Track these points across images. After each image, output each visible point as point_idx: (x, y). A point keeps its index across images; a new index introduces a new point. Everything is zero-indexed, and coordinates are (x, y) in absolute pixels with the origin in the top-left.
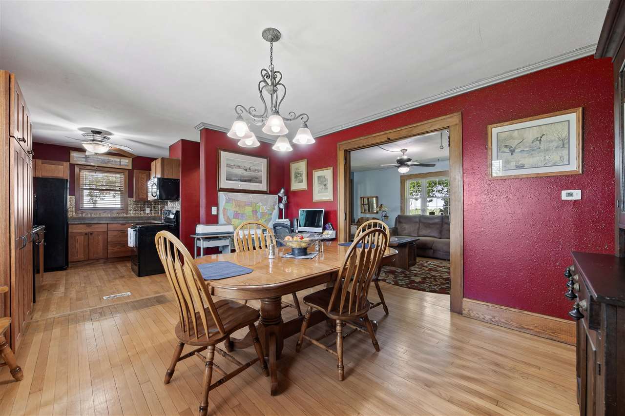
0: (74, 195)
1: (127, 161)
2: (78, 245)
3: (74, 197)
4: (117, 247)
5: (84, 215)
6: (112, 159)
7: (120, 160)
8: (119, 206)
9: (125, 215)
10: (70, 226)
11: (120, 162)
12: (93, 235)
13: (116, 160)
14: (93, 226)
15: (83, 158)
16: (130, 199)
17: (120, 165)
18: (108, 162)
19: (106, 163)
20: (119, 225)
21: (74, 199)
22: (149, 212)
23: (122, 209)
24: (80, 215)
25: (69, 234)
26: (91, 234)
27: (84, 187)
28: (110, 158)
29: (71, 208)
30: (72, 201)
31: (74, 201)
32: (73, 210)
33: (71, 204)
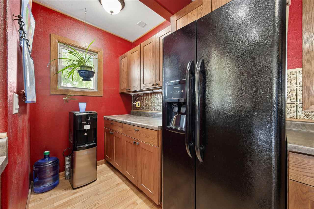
10: (292, 158)
29: (292, 98)
30: (293, 81)
31: (300, 81)
32: (298, 102)
33: (293, 89)
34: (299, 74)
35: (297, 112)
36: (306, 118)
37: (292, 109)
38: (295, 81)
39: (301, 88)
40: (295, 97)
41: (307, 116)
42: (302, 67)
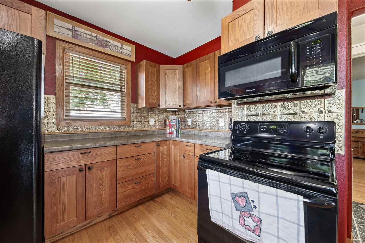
0: (54, 94)
1: (130, 48)
2: (64, 197)
3: (54, 97)
4: (130, 187)
5: (71, 129)
6: (111, 41)
7: (122, 45)
8: (119, 115)
9: (127, 129)
10: (47, 157)
11: (122, 48)
12: (92, 171)
13: (116, 43)
14: (93, 153)
15: (69, 29)
16: (132, 105)
17: (122, 53)
18: (106, 46)
19: (102, 46)
20: (133, 148)
21: (54, 101)
22: (153, 124)
23: (123, 119)
24: (66, 129)
25: (46, 174)
26: (90, 168)
27: (71, 81)
28: (108, 40)
29: (49, 117)
30: (50, 104)
31: (54, 105)
32: (53, 120)
33: (49, 110)
34: (53, 100)
35: (53, 127)
36: (58, 131)
37: (49, 125)
38: (51, 104)
39: (55, 110)
40: (51, 116)
41: (59, 130)
42: (55, 95)
